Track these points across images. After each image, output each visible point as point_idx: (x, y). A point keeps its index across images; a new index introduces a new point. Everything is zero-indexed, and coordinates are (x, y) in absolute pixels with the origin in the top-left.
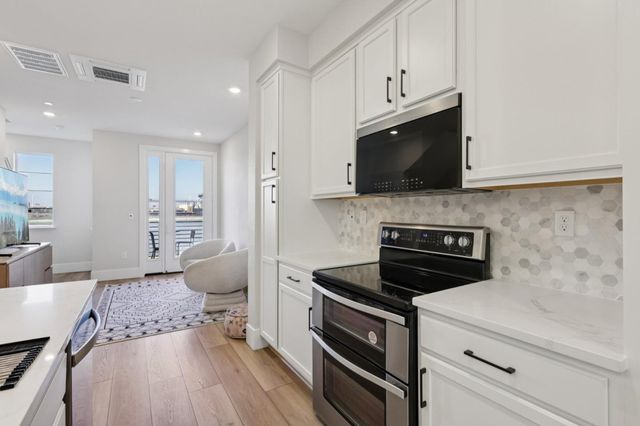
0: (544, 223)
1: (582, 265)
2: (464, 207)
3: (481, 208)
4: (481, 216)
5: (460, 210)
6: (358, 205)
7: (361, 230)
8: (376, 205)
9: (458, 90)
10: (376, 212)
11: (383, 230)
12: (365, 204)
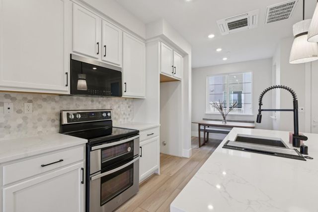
0: (119, 107)
1: (124, 116)
2: (99, 102)
3: (105, 103)
4: (105, 105)
5: (98, 103)
6: (19, 97)
7: (25, 118)
8: (45, 100)
9: (121, 67)
10: (44, 104)
11: (68, 114)
12: (30, 97)
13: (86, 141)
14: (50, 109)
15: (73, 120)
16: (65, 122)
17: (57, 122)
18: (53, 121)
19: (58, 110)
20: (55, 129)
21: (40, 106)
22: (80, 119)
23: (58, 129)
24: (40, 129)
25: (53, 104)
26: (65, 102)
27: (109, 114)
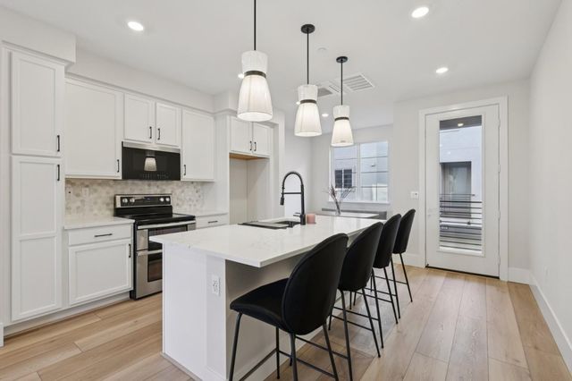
1: (190, 203)
6: (78, 183)
7: (82, 201)
8: (100, 184)
9: (179, 148)
10: (100, 189)
11: (122, 198)
12: (87, 183)
13: (134, 221)
14: (105, 194)
15: (127, 204)
16: (119, 205)
17: (112, 206)
18: (108, 204)
19: (112, 194)
20: (110, 213)
21: (96, 191)
22: (134, 204)
23: (112, 212)
24: (96, 211)
25: (108, 188)
26: (119, 187)
27: (168, 200)
